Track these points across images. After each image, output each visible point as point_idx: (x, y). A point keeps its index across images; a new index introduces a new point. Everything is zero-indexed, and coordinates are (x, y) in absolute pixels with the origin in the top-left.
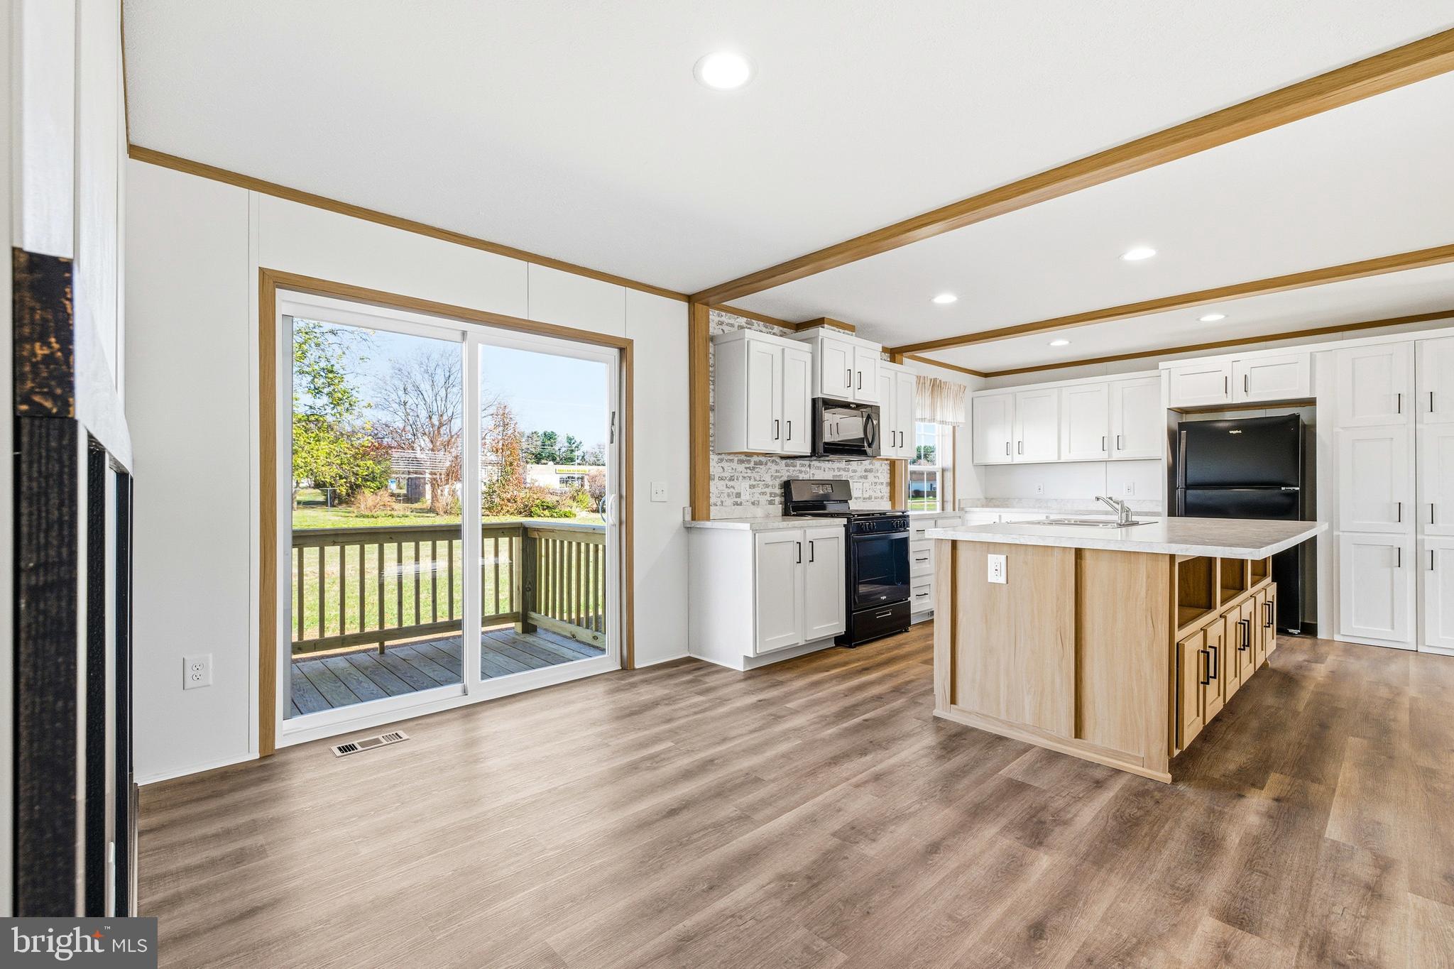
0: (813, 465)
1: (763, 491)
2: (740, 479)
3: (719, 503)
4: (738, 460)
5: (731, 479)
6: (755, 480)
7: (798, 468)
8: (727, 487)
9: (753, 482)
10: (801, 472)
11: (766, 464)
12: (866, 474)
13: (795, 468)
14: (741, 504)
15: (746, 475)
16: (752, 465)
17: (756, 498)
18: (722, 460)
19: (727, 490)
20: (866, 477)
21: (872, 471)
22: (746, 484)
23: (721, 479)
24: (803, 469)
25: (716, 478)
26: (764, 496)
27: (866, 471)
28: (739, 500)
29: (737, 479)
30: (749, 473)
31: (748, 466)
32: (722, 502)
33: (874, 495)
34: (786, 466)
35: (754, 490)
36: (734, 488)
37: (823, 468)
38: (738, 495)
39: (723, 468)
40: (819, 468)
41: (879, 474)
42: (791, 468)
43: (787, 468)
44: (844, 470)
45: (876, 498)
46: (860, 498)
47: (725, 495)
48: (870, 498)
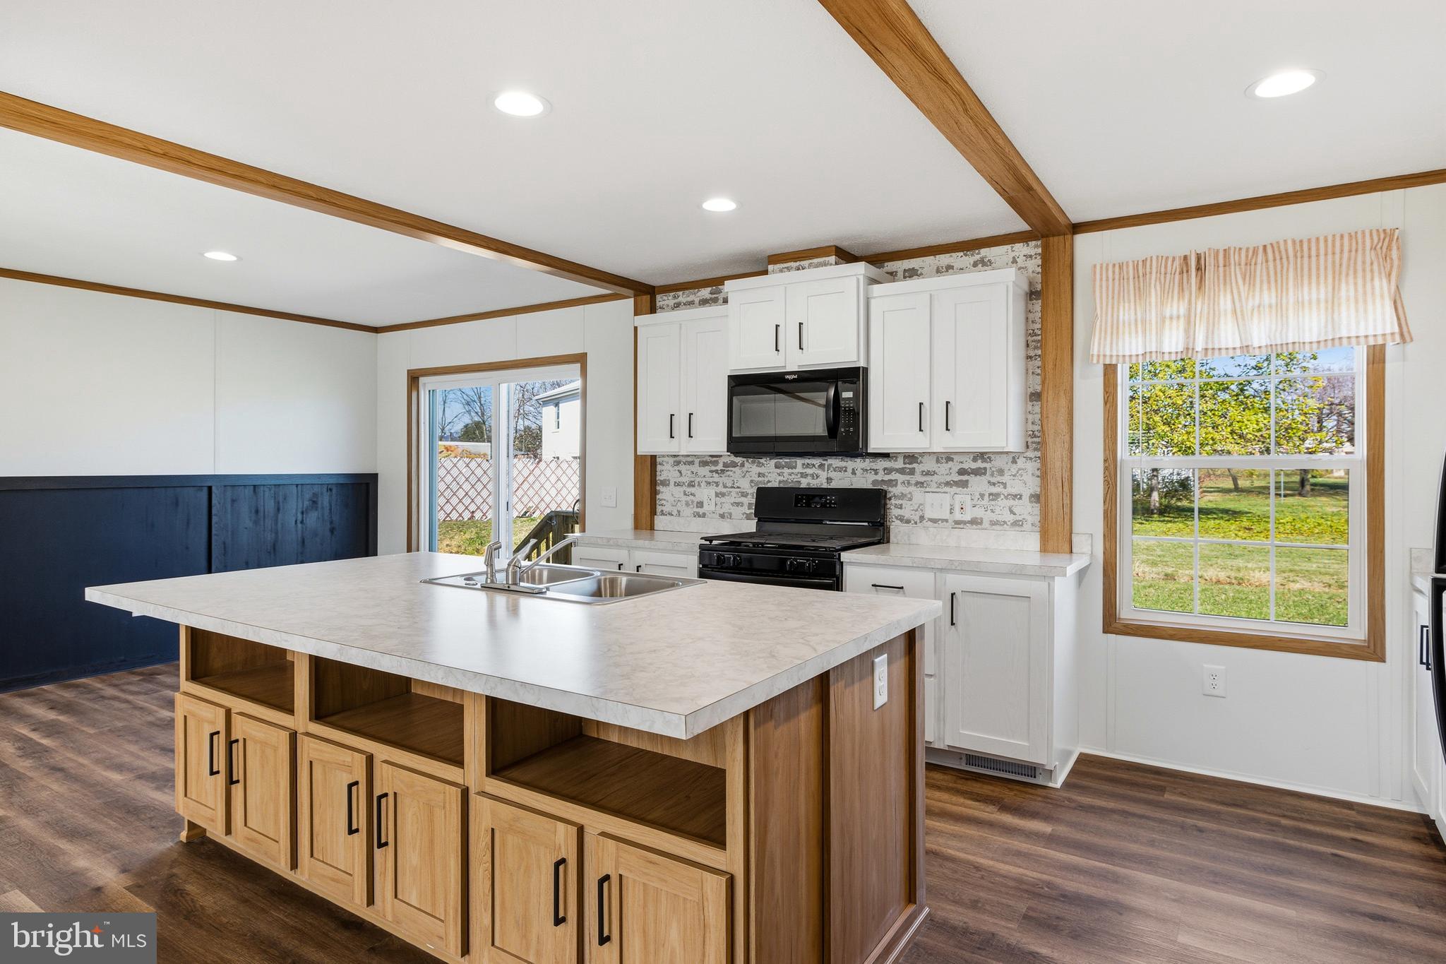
0: (830, 466)
1: (738, 500)
2: (703, 484)
3: (675, 513)
4: (700, 462)
5: (691, 485)
6: (725, 487)
7: (799, 469)
8: (685, 494)
9: (720, 489)
10: (804, 475)
11: (743, 465)
12: (965, 478)
13: (794, 471)
14: (704, 515)
15: (711, 480)
16: (720, 467)
17: (727, 508)
18: (678, 463)
19: (684, 498)
20: (964, 484)
21: (985, 474)
22: (711, 491)
23: (677, 484)
24: (809, 471)
25: (672, 483)
26: (740, 508)
27: (962, 472)
28: (701, 511)
29: (699, 485)
30: (716, 478)
31: (714, 468)
32: (679, 512)
33: (987, 517)
34: (776, 467)
35: (723, 500)
36: (695, 496)
37: (850, 470)
38: (700, 504)
39: (680, 472)
40: (841, 469)
41: (1005, 479)
42: (786, 471)
43: (779, 471)
44: (902, 471)
45: (993, 523)
46: (947, 521)
47: (684, 503)
48: (975, 522)
